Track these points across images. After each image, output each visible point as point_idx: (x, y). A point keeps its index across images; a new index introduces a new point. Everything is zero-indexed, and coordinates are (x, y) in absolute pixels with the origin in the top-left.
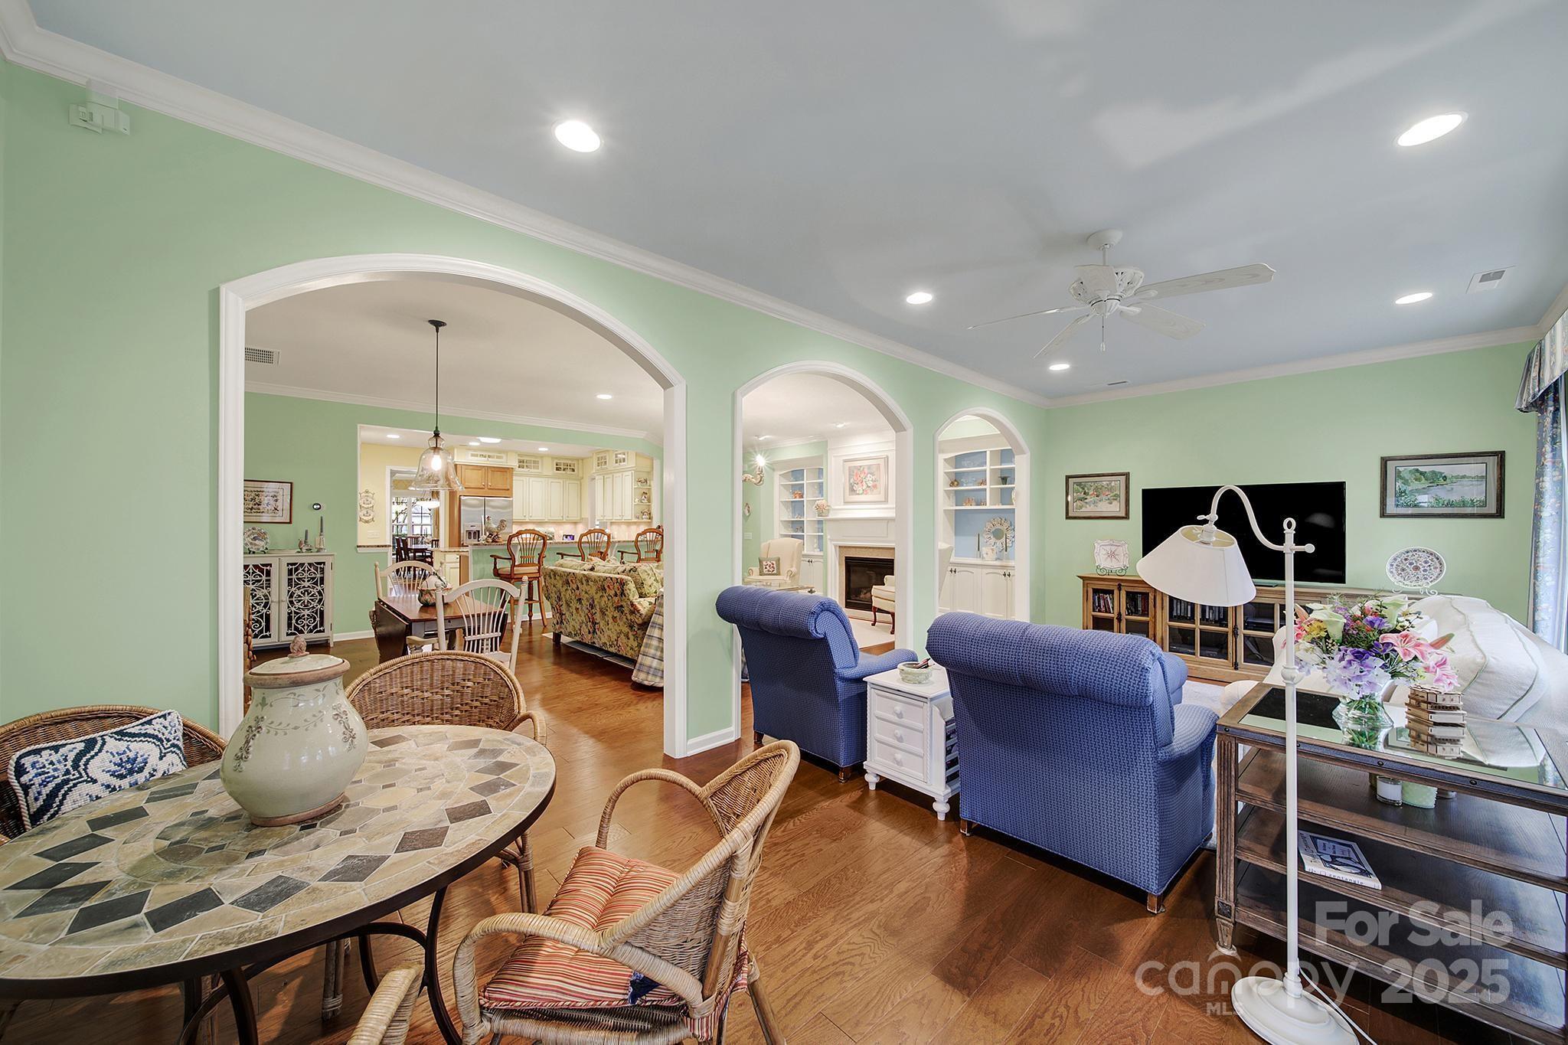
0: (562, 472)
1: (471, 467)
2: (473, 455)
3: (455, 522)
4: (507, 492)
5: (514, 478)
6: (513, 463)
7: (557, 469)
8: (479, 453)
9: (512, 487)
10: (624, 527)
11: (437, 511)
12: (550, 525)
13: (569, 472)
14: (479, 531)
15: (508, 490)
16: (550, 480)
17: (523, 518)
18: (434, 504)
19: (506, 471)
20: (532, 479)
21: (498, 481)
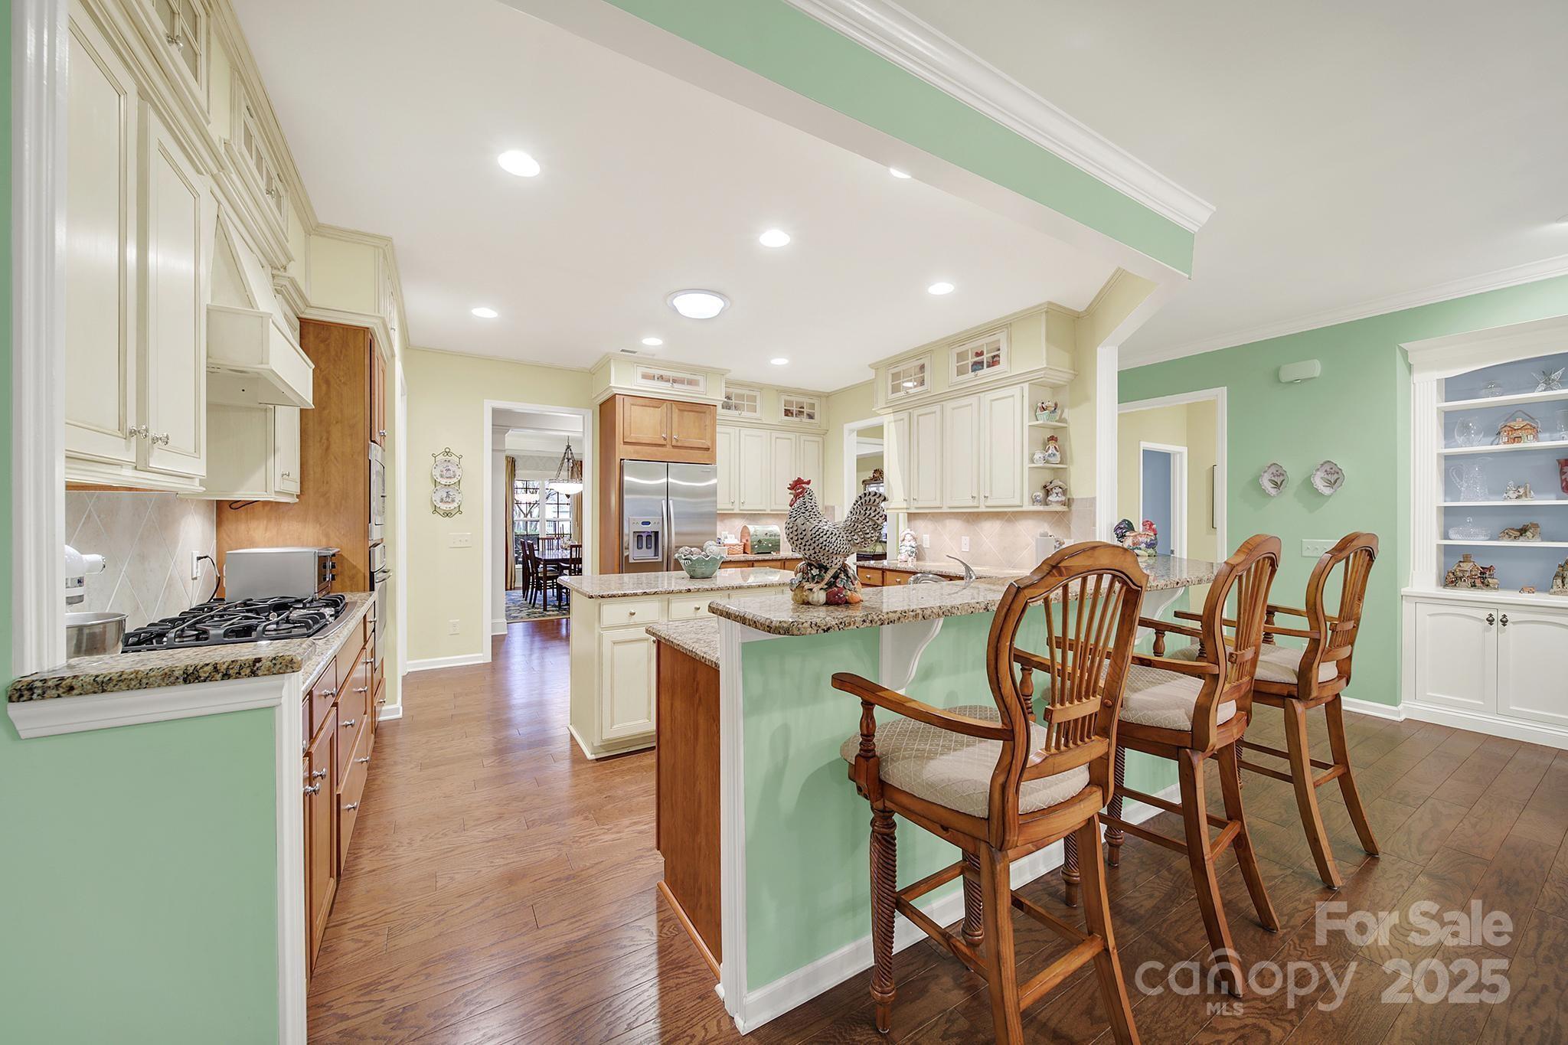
0: (794, 419)
1: (640, 401)
2: (645, 377)
3: (612, 516)
4: (704, 454)
5: (718, 429)
6: (714, 394)
7: (788, 413)
8: (658, 372)
9: (714, 441)
10: (954, 525)
11: (579, 498)
12: (770, 521)
13: (805, 419)
14: (656, 533)
15: (708, 449)
16: (775, 434)
17: (730, 507)
18: (574, 488)
19: (700, 410)
20: (744, 431)
21: (687, 431)
